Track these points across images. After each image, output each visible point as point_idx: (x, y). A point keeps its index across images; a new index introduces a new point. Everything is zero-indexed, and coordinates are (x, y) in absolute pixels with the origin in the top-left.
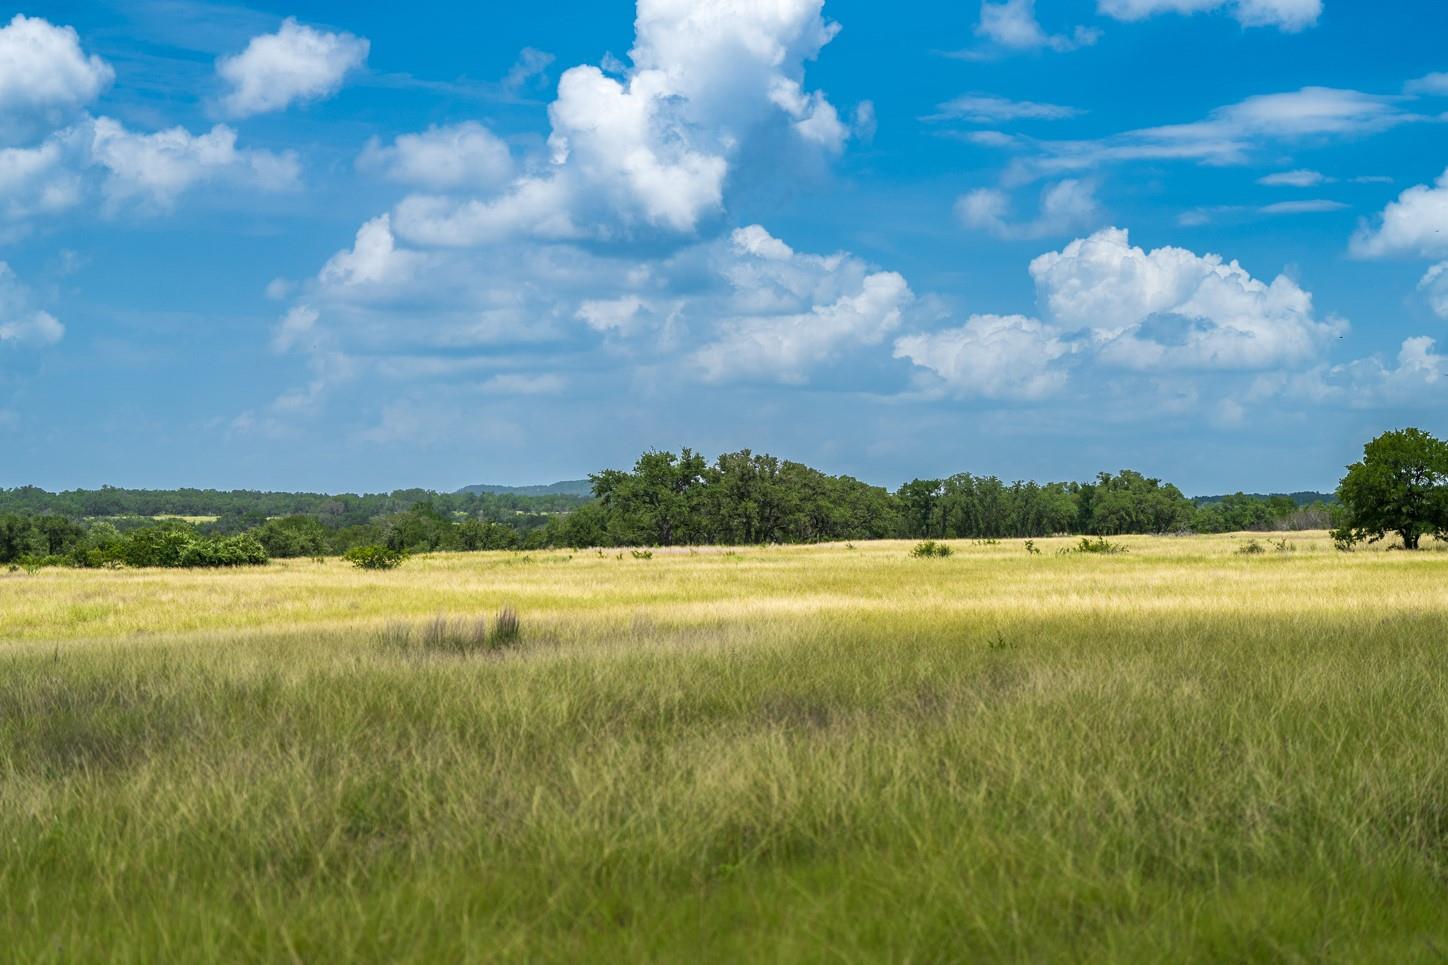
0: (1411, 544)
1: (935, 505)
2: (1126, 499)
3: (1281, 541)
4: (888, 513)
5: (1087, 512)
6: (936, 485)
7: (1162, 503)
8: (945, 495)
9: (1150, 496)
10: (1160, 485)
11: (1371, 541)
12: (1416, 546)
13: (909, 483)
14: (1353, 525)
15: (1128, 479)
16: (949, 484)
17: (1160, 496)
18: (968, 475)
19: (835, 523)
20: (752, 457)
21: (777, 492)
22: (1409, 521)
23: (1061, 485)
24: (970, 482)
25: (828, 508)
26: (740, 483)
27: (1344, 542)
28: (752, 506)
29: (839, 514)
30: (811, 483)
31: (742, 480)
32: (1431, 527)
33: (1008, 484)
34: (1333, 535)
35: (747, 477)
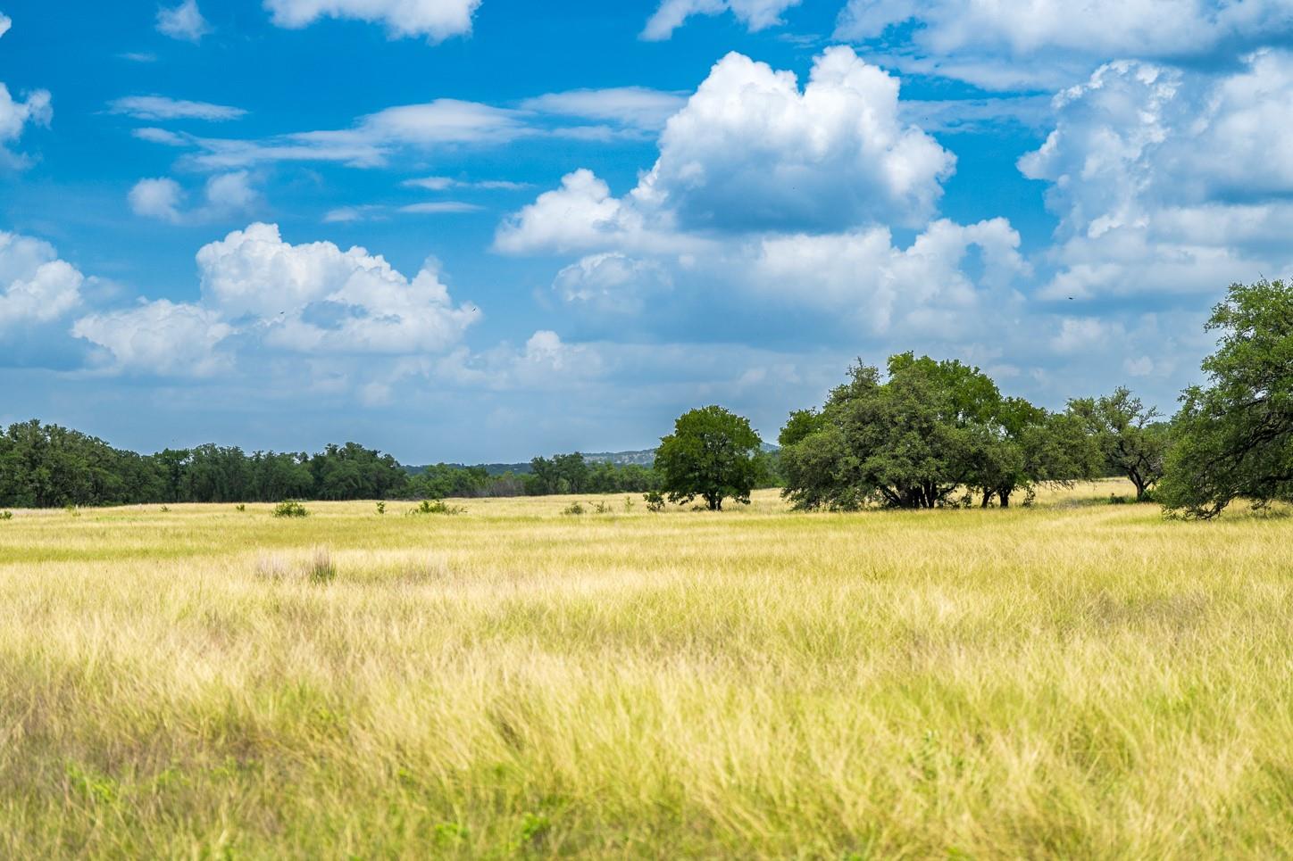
0: (714, 505)
1: (185, 473)
2: (353, 468)
3: (600, 504)
4: (157, 480)
5: (319, 480)
6: (185, 454)
7: (383, 472)
8: (194, 463)
9: (373, 465)
10: (379, 456)
11: (683, 503)
12: (720, 508)
13: (161, 452)
14: (666, 490)
15: (352, 450)
16: (197, 452)
17: (381, 466)
18: (213, 445)
19: (109, 488)
20: (42, 425)
21: (69, 459)
22: (715, 486)
23: (292, 455)
24: (215, 451)
25: (104, 474)
26: (33, 451)
27: (656, 504)
28: (45, 473)
29: (113, 479)
30: (98, 452)
31: (34, 447)
32: (735, 491)
33: (248, 454)
34: (646, 498)
35: (38, 445)
